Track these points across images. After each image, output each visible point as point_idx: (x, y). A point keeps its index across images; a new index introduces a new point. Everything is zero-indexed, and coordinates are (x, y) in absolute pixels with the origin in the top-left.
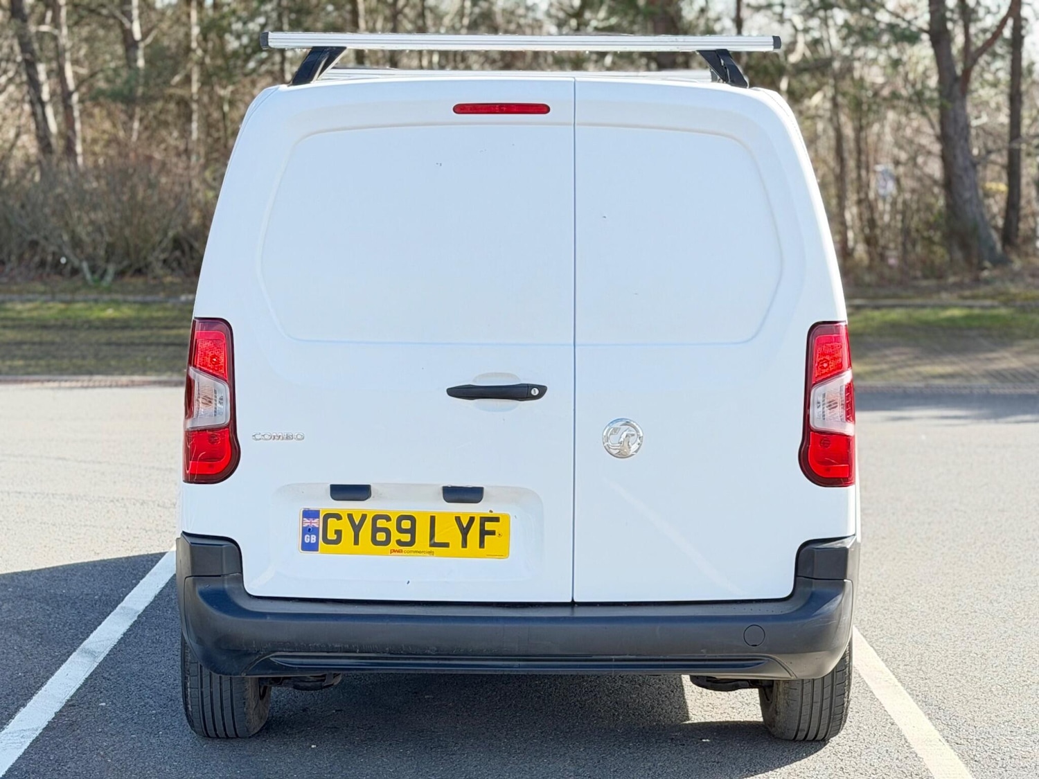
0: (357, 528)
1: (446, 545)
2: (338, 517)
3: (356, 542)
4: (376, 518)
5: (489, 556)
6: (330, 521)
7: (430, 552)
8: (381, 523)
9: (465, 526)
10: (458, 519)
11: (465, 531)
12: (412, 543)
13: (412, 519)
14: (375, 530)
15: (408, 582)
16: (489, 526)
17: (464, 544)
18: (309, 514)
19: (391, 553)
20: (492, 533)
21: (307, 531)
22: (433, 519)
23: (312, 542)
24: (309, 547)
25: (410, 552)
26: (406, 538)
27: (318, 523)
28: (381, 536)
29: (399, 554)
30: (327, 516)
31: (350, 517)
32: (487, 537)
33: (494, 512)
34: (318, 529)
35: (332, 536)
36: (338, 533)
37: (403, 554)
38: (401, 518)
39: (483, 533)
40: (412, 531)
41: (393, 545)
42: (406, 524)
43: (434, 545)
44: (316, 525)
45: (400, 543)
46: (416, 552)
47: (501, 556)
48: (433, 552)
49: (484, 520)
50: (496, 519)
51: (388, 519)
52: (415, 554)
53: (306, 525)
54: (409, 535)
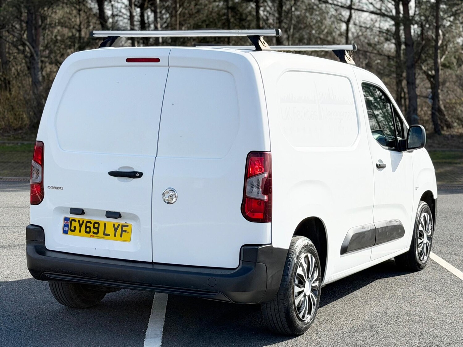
0: (81, 226)
1: (109, 235)
2: (75, 221)
3: (80, 231)
4: (88, 222)
5: (123, 241)
6: (73, 222)
8: (88, 225)
9: (116, 227)
10: (114, 225)
11: (116, 230)
12: (97, 233)
13: (98, 223)
14: (87, 227)
15: (96, 249)
16: (124, 229)
17: (115, 236)
18: (66, 219)
19: (91, 236)
20: (125, 231)
21: (65, 226)
22: (105, 224)
23: (66, 230)
24: (65, 232)
25: (96, 237)
27: (69, 223)
28: (88, 230)
29: (93, 237)
30: (72, 220)
31: (79, 221)
32: (123, 233)
33: (127, 223)
34: (69, 225)
35: (73, 228)
36: (75, 227)
38: (95, 223)
39: (122, 231)
40: (98, 228)
41: (91, 234)
42: (96, 226)
43: (105, 234)
44: (68, 224)
45: (94, 233)
46: (98, 237)
47: (127, 241)
48: (104, 237)
49: (123, 226)
50: (127, 226)
51: (90, 222)
53: (65, 223)
54: (97, 230)
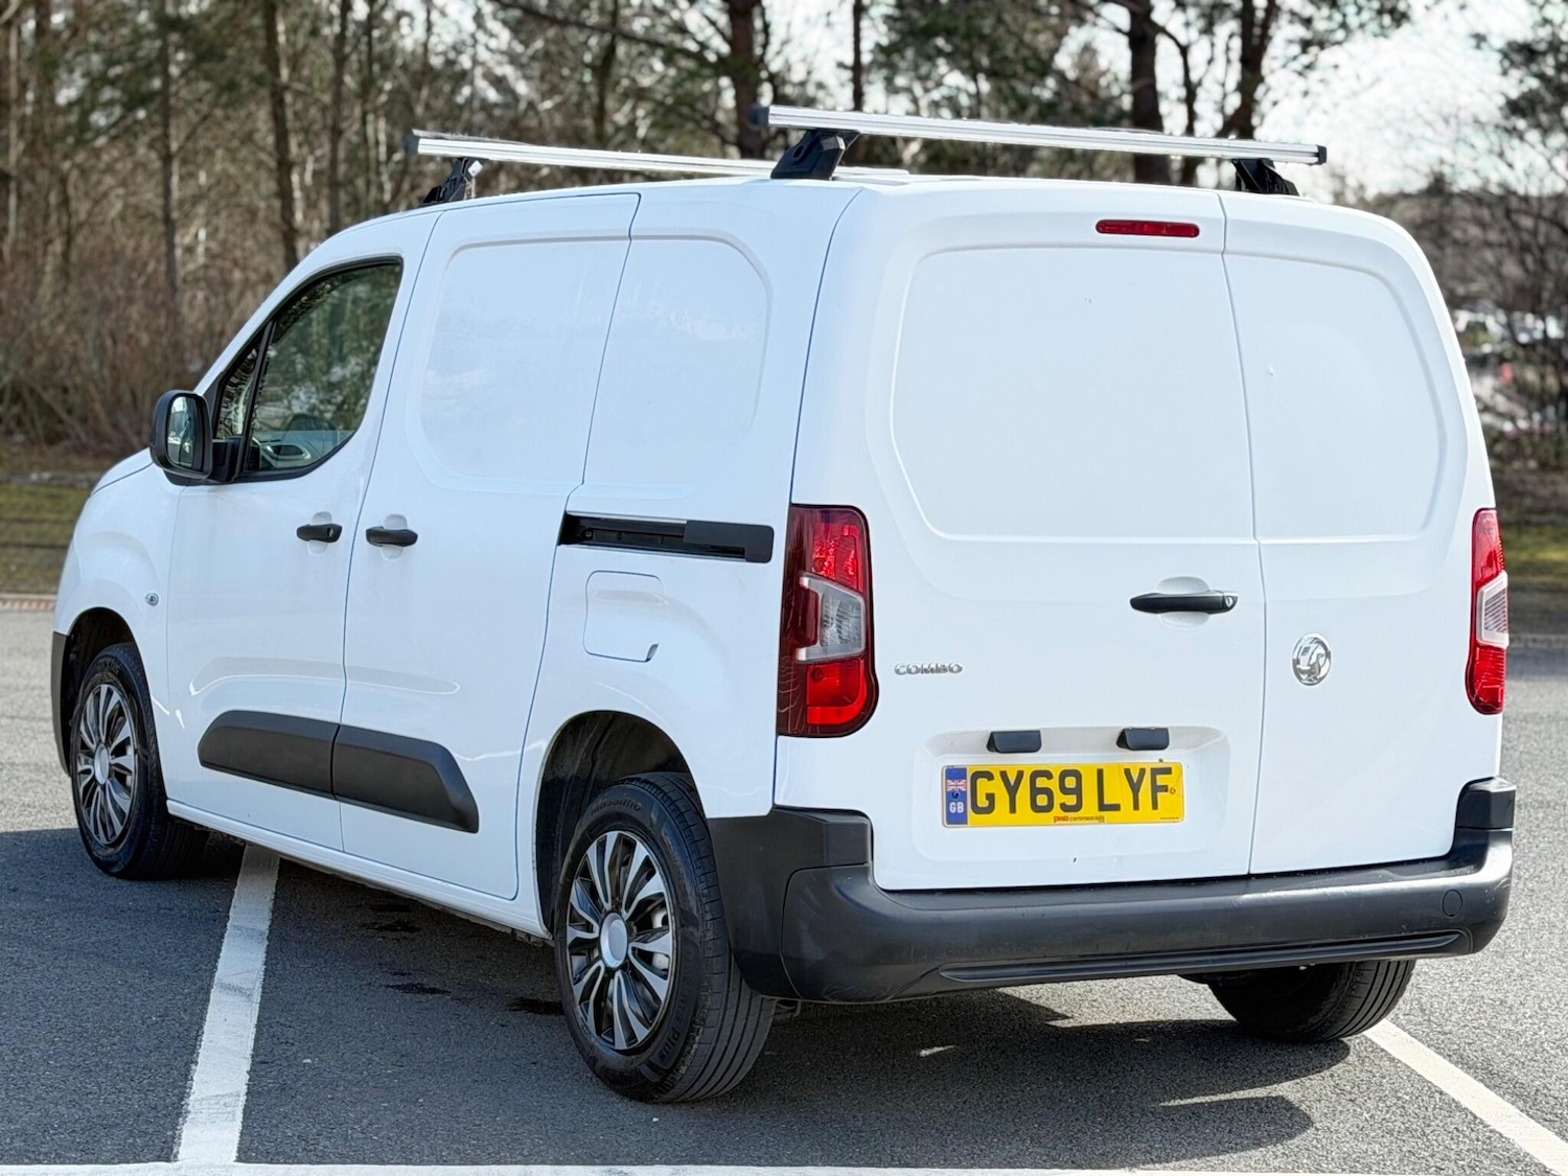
0: (1012, 790)
1: (1116, 807)
2: (989, 776)
3: (1013, 809)
4: (1036, 775)
5: (1164, 819)
6: (981, 782)
7: (1097, 818)
8: (1041, 782)
9: (1135, 781)
10: (1127, 772)
11: (1135, 788)
12: (1077, 807)
13: (1076, 774)
14: (1035, 791)
15: (1075, 860)
16: (1161, 780)
17: (1136, 807)
19: (1054, 821)
20: (1165, 789)
21: (953, 796)
22: (1100, 773)
23: (959, 811)
24: (955, 819)
25: (1075, 819)
26: (1071, 800)
27: (964, 786)
28: (1042, 800)
29: (1063, 822)
30: (977, 775)
31: (1004, 775)
32: (1160, 795)
33: (1165, 760)
34: (965, 792)
35: (982, 802)
36: (991, 797)
37: (1069, 822)
38: (1064, 774)
39: (1156, 789)
40: (1077, 791)
41: (1057, 811)
42: (1070, 782)
43: (1102, 808)
45: (1064, 807)
46: (1081, 819)
47: (1173, 819)
48: (1102, 818)
49: (1156, 772)
50: (1168, 771)
51: (1048, 775)
52: (1083, 822)
53: (950, 789)
54: (1074, 797)
